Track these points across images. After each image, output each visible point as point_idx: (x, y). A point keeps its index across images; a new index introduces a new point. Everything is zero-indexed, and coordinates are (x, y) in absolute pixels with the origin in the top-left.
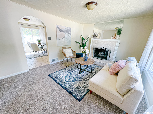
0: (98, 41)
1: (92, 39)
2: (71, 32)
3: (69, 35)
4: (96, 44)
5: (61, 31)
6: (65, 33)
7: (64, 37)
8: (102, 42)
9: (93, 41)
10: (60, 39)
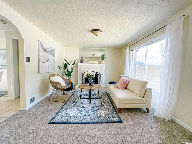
0: (86, 66)
1: (79, 64)
2: (55, 53)
3: (53, 57)
4: (85, 69)
5: (45, 50)
6: (49, 54)
7: (48, 59)
8: (91, 67)
9: (80, 66)
10: (43, 62)
